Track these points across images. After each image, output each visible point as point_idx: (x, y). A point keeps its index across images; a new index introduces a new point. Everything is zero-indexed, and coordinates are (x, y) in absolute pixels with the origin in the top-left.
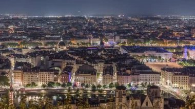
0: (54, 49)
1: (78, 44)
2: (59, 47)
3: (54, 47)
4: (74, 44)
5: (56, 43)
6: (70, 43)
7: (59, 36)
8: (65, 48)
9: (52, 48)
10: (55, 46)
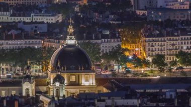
0: (28, 88)
1: (159, 60)
2: (59, 79)
3: (28, 78)
4: (139, 62)
5: (37, 56)
6: (117, 55)
7: (60, 18)
8: (88, 81)
9: (17, 83)
10: (35, 69)
